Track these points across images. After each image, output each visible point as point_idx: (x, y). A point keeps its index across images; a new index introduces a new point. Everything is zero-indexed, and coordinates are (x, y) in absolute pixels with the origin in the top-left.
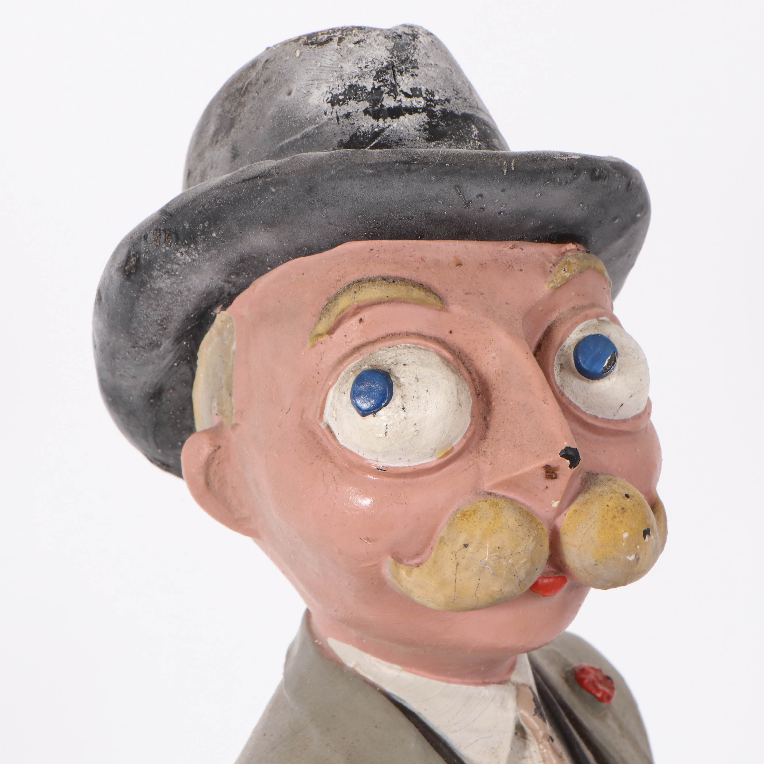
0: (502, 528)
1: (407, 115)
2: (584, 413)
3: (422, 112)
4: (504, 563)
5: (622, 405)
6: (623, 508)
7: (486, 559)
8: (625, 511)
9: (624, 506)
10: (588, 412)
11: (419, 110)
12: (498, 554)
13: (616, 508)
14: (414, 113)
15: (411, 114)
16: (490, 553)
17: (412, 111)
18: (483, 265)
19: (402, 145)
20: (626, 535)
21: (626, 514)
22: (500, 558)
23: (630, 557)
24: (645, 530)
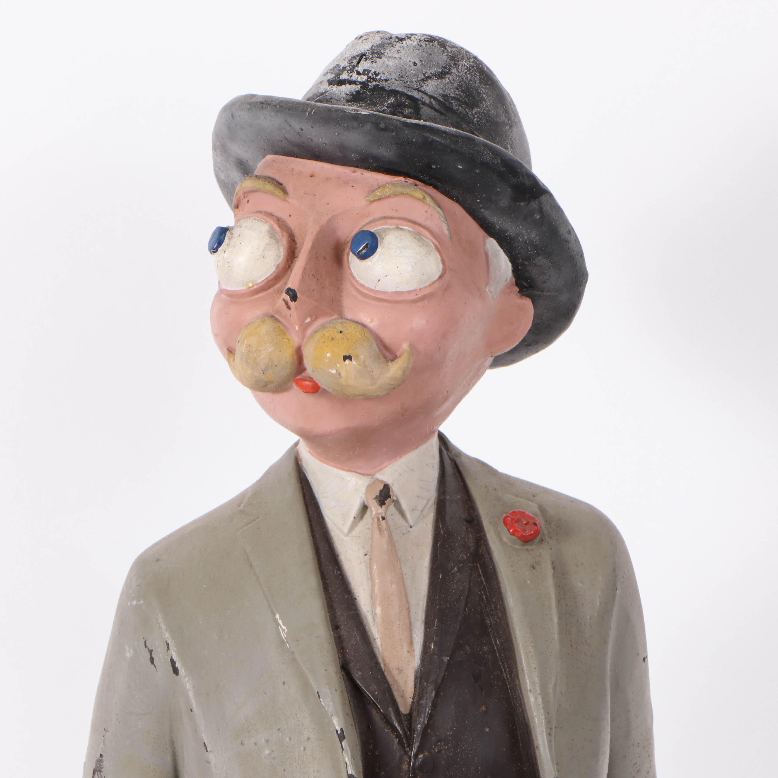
0: (256, 334)
1: (348, 84)
2: (357, 282)
3: (359, 84)
4: (251, 356)
5: (379, 280)
6: (332, 338)
7: (243, 351)
8: (333, 340)
9: (334, 337)
10: (360, 282)
11: (357, 83)
12: (248, 349)
13: (328, 337)
14: (353, 84)
15: (350, 84)
16: (246, 348)
17: (354, 82)
18: (328, 179)
19: (330, 102)
20: (329, 355)
21: (333, 342)
22: (249, 352)
23: (332, 370)
24: (346, 356)
